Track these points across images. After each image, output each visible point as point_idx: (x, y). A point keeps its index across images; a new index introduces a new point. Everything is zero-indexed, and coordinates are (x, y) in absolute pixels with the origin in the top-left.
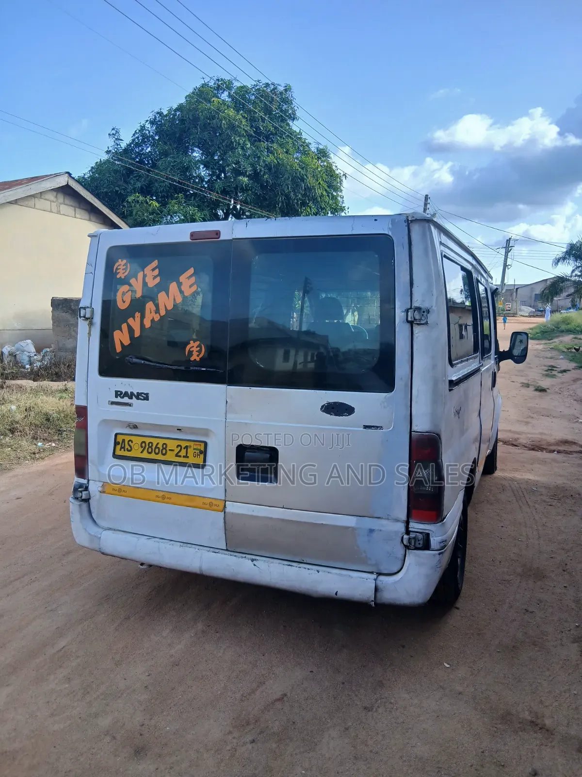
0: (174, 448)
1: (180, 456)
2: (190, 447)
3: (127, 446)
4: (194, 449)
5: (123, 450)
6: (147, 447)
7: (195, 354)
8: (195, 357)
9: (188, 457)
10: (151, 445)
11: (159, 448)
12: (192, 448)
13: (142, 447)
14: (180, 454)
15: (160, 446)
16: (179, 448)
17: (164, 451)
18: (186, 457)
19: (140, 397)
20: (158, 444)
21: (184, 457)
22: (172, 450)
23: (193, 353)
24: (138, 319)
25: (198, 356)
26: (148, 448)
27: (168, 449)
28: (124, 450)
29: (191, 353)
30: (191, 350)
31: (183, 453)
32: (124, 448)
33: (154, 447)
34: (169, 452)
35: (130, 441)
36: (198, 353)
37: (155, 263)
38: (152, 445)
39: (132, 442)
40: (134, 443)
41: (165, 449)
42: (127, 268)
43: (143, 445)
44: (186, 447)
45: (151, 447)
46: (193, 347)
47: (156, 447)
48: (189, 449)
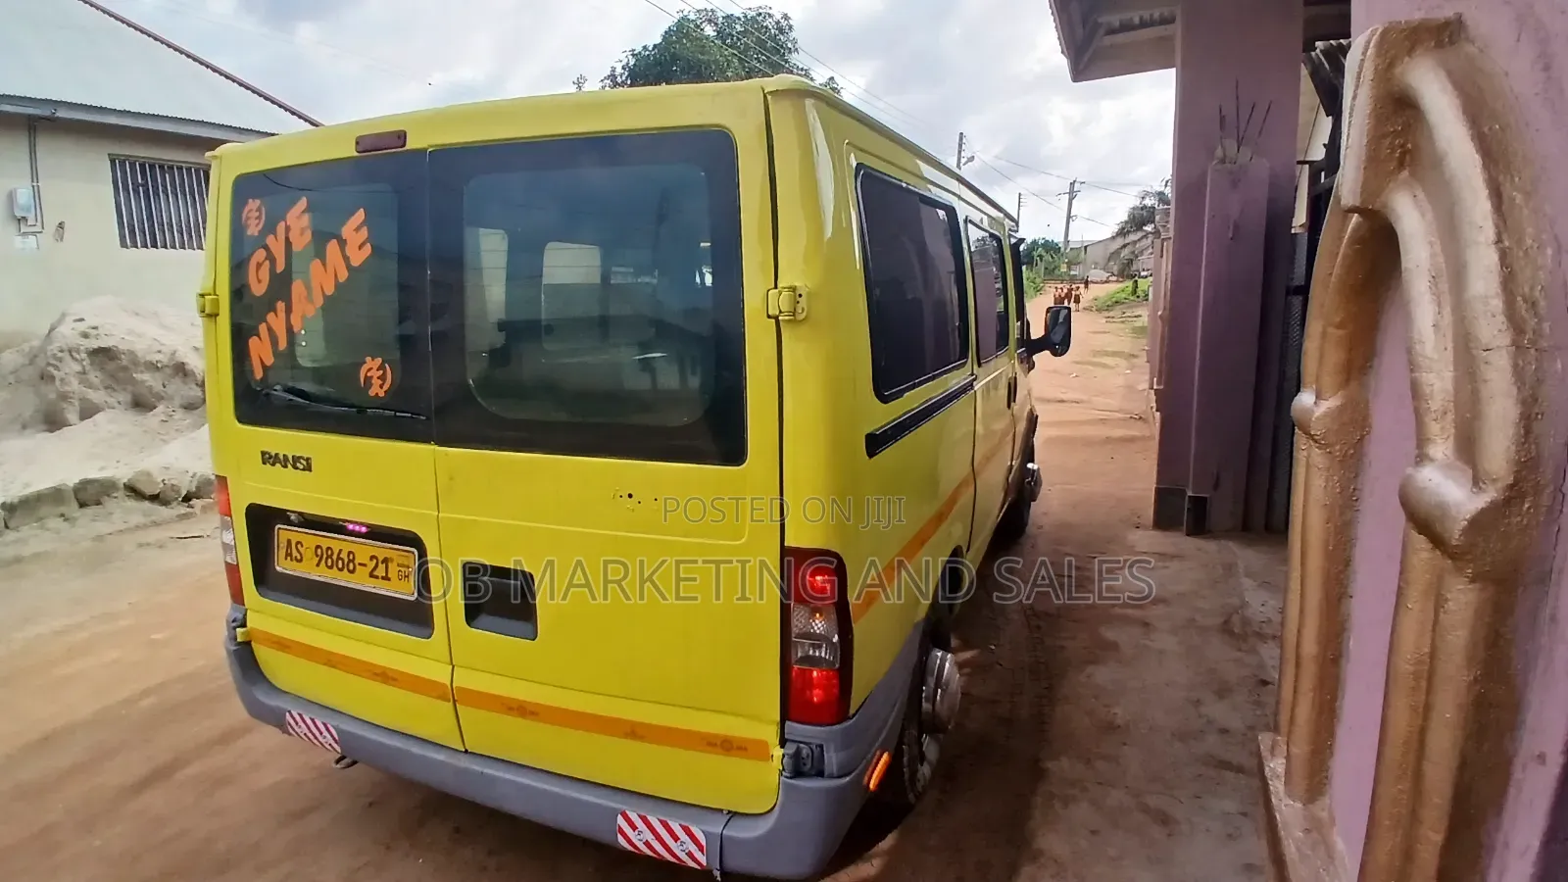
0: (366, 561)
1: (377, 577)
2: (392, 560)
3: (295, 553)
4: (398, 565)
5: (289, 558)
6: (325, 556)
7: (376, 382)
8: (377, 390)
9: (389, 579)
10: (330, 552)
11: (343, 560)
12: (395, 564)
13: (317, 556)
14: (375, 573)
15: (344, 555)
16: (375, 561)
17: (351, 567)
18: (386, 578)
19: (298, 465)
20: (341, 551)
21: (383, 578)
22: (364, 565)
23: (373, 381)
24: (282, 315)
25: (381, 387)
26: (327, 559)
27: (357, 562)
28: (291, 560)
29: (368, 379)
30: (369, 374)
31: (380, 571)
32: (291, 555)
33: (335, 557)
34: (358, 567)
35: (298, 543)
36: (380, 382)
37: (303, 203)
38: (332, 554)
39: (302, 546)
40: (305, 547)
41: (353, 561)
42: (261, 214)
43: (319, 551)
44: (386, 561)
45: (331, 556)
46: (371, 369)
47: (339, 558)
48: (390, 564)
